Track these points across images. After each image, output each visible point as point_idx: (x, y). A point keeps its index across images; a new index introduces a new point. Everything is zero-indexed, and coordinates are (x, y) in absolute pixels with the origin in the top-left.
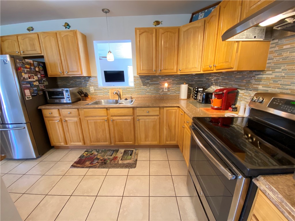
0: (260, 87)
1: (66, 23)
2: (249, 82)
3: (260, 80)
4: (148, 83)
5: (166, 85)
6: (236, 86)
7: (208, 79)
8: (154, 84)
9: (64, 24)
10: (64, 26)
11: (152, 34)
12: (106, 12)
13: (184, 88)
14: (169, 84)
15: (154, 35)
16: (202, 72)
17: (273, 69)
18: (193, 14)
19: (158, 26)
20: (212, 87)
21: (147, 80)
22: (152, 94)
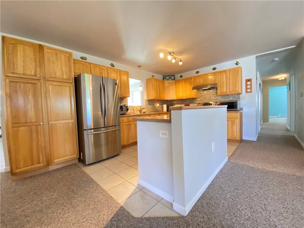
0: (197, 102)
1: (112, 64)
2: (193, 102)
3: (197, 100)
4: (150, 104)
5: (158, 105)
6: (189, 103)
7: (172, 103)
8: (153, 104)
9: (110, 64)
10: (111, 65)
11: (157, 81)
12: (139, 67)
13: (165, 106)
14: (159, 104)
15: (158, 82)
16: (176, 99)
17: (199, 98)
18: (163, 76)
19: (153, 78)
20: (175, 105)
21: (150, 102)
22: (152, 110)
